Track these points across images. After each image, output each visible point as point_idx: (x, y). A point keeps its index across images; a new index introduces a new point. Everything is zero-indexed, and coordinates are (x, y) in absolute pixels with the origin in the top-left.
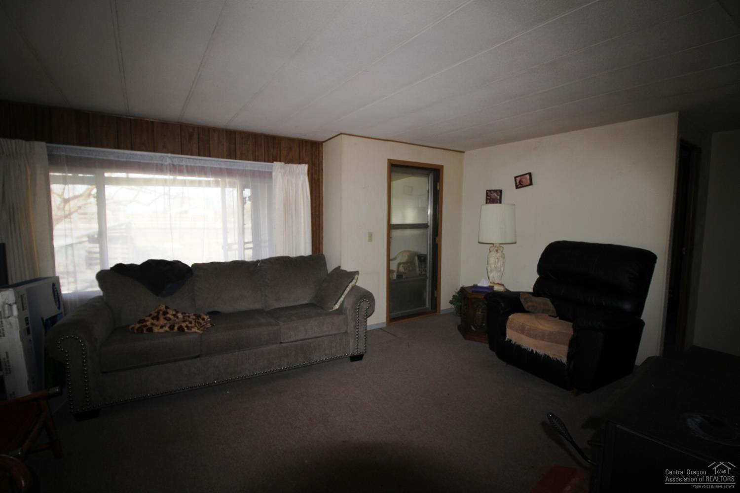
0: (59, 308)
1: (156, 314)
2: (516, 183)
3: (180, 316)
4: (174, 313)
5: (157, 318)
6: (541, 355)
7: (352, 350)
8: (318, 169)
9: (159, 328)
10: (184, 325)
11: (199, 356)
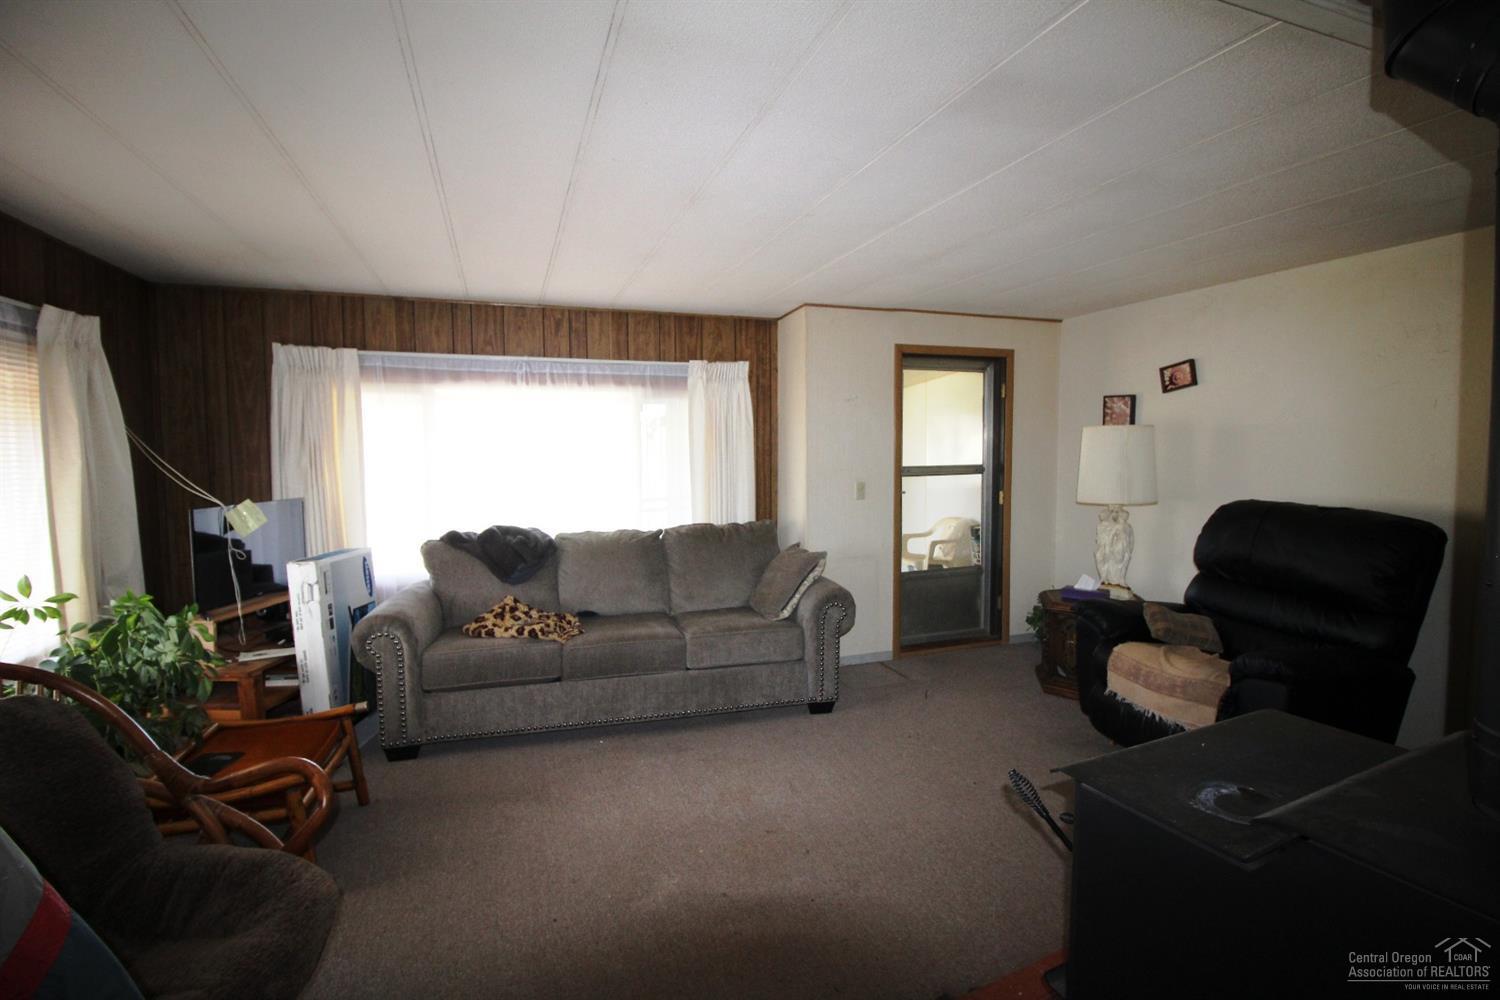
0: (371, 594)
1: (500, 610)
2: (1163, 381)
3: (534, 614)
4: (526, 609)
5: (501, 616)
6: (1170, 726)
7: (811, 693)
8: (768, 368)
9: (502, 630)
10: (537, 627)
11: (558, 679)
